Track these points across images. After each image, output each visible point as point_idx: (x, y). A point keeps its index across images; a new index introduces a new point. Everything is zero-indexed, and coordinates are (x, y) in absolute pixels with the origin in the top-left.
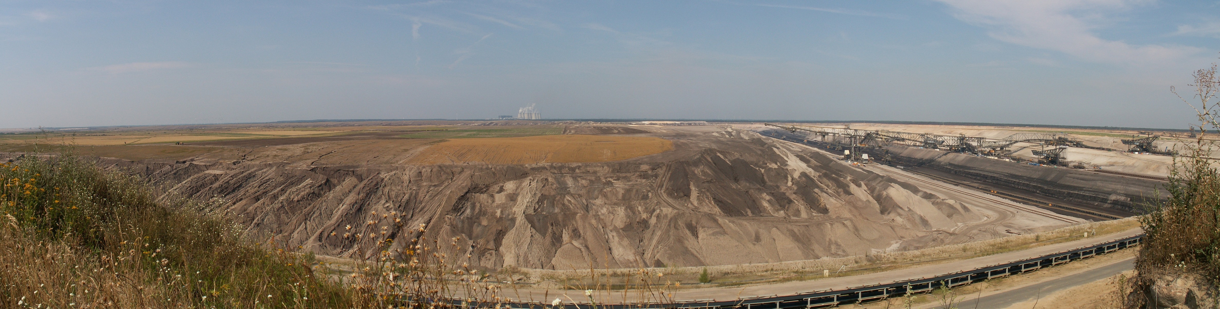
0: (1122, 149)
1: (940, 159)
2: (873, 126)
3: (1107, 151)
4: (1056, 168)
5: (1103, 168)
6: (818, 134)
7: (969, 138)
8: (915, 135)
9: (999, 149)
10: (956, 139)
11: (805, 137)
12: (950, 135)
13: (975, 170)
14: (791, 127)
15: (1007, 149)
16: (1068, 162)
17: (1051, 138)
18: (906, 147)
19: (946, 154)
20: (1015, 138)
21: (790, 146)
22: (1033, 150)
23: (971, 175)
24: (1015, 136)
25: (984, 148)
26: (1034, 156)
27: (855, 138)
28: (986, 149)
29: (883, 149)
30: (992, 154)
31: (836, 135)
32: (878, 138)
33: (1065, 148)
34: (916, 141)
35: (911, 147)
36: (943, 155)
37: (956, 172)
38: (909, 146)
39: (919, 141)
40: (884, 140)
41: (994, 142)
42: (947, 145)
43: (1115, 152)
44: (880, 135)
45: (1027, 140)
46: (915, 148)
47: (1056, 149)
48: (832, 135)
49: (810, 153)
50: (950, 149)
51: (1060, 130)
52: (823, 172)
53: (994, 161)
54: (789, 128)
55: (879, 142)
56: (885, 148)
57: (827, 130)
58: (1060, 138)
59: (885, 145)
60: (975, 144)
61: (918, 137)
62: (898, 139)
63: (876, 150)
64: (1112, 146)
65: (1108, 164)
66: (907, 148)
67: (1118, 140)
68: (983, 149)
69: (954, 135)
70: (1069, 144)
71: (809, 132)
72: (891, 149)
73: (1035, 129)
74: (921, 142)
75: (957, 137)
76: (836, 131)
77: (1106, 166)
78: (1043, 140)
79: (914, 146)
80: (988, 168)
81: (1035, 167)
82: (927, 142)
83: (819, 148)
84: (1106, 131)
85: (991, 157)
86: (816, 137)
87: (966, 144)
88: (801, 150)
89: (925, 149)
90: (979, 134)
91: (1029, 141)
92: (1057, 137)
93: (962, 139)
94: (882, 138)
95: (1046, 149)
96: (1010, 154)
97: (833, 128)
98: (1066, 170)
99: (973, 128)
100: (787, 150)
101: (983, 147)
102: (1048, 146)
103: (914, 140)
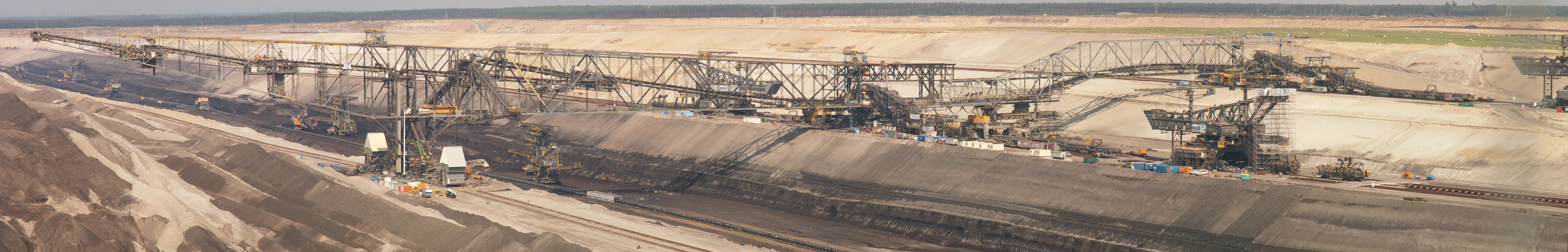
0: (1518, 96)
1: (764, 160)
2: (484, 29)
3: (1455, 107)
4: (1250, 181)
5: (1441, 175)
6: (254, 69)
7: (882, 66)
8: (658, 63)
9: (1009, 108)
10: (830, 72)
11: (201, 81)
12: (804, 56)
13: (915, 198)
14: (140, 43)
15: (1043, 107)
16: (1295, 154)
17: (1225, 59)
18: (622, 111)
19: (789, 137)
20: (1074, 62)
21: (141, 123)
22: (1149, 108)
23: (898, 219)
24: (1073, 55)
25: (949, 105)
26: (1157, 134)
27: (409, 82)
28: (956, 109)
29: (525, 126)
30: (980, 132)
31: (331, 71)
32: (507, 79)
33: (1284, 99)
34: (664, 86)
35: (642, 113)
36: (779, 140)
37: (833, 209)
38: (633, 106)
39: (674, 88)
40: (528, 85)
41: (989, 82)
42: (794, 101)
43: (1488, 108)
44: (512, 67)
45: (1124, 69)
46: (660, 115)
47: (1245, 103)
48: (312, 70)
49: (225, 148)
50: (808, 116)
51: (1258, 23)
52: (278, 227)
53: (991, 159)
54: (133, 49)
55: (509, 97)
56: (534, 118)
57: (291, 53)
58: (1260, 57)
59: (533, 108)
60: (907, 90)
61: (670, 71)
62: (588, 82)
63: (500, 131)
64: (1475, 83)
65: (1463, 159)
66: (625, 118)
67: (1501, 58)
68: (943, 112)
69: (822, 57)
70: (1299, 79)
71: (215, 62)
72: (561, 123)
73: (1158, 21)
74: (684, 90)
75: (836, 66)
76: (331, 55)
77: (1453, 165)
78: (1191, 66)
79: (657, 105)
80: (965, 191)
81: (1161, 178)
82: (710, 91)
83: (261, 128)
84: (1450, 24)
85: (976, 144)
86: (246, 84)
87: (872, 92)
88: (183, 139)
89: (704, 119)
90: (925, 49)
91: (1130, 72)
92: (1248, 54)
93: (855, 73)
94: (519, 80)
95: (1203, 102)
96: (1056, 128)
97: (316, 45)
98: (1290, 187)
99: (898, 25)
100: (129, 139)
101: (943, 104)
102: (1211, 92)
103: (653, 84)
